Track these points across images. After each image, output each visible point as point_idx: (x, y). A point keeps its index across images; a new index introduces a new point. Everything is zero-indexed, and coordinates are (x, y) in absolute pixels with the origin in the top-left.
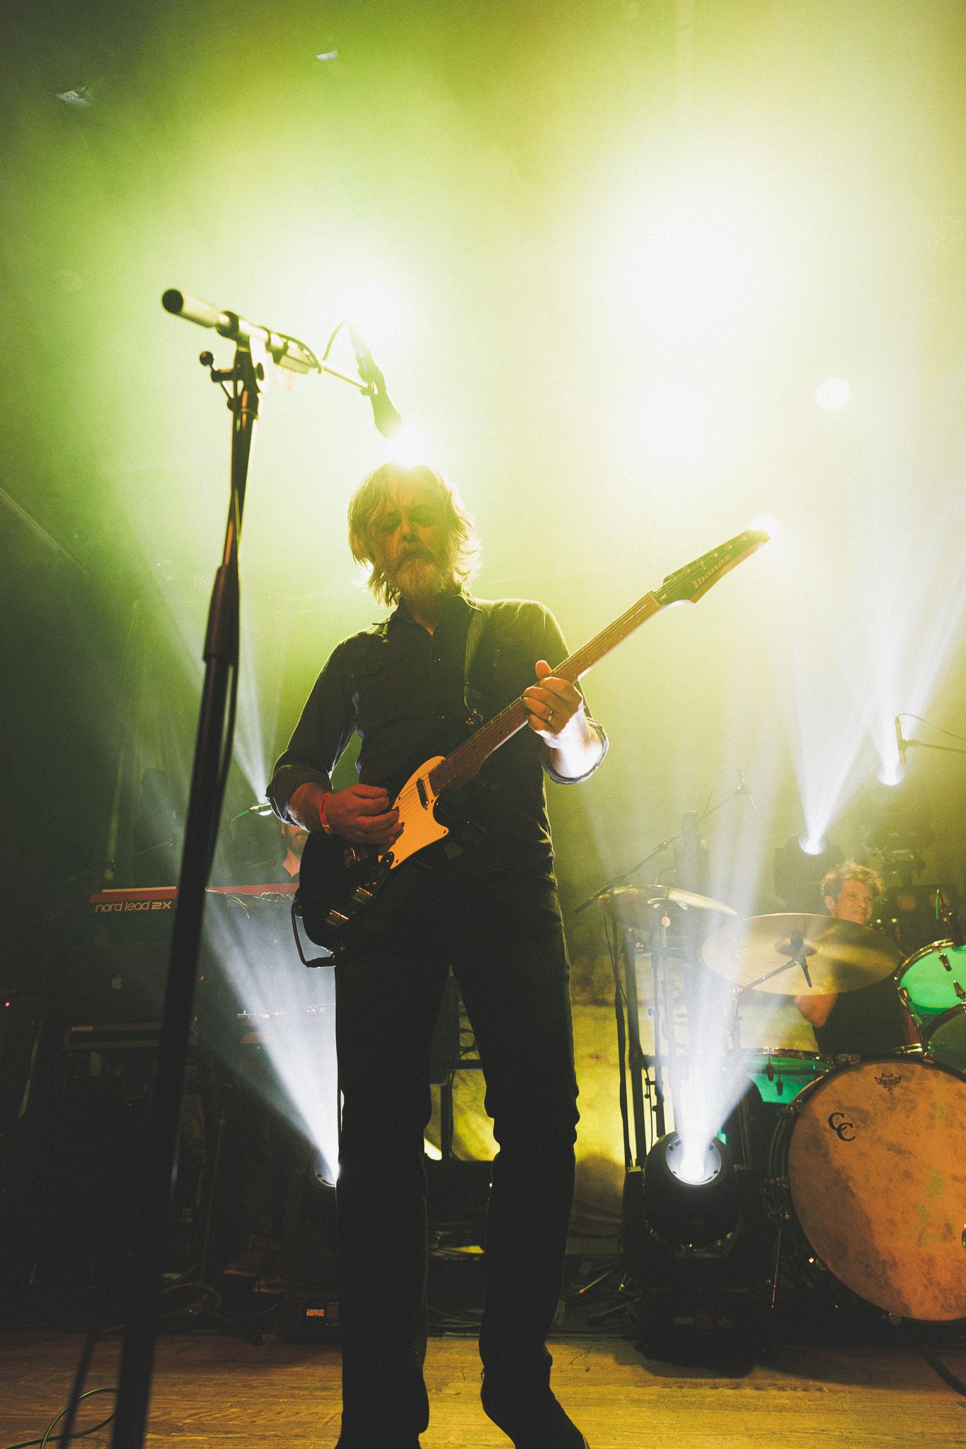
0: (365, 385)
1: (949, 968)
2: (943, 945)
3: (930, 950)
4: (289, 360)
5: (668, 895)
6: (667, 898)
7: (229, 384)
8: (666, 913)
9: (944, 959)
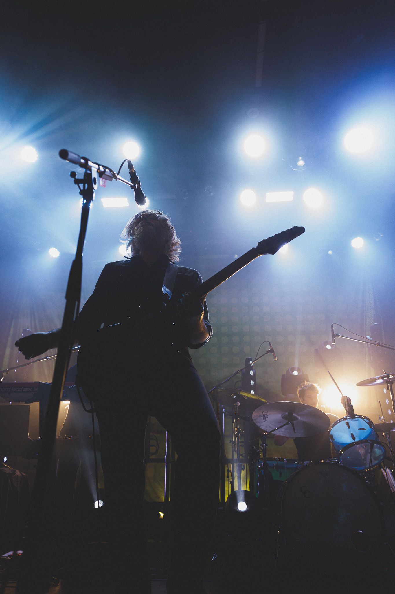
0: (133, 185)
1: (349, 427)
2: (347, 418)
3: (342, 420)
4: (106, 176)
5: (239, 393)
6: (239, 394)
7: (81, 186)
8: (238, 400)
9: (347, 424)
